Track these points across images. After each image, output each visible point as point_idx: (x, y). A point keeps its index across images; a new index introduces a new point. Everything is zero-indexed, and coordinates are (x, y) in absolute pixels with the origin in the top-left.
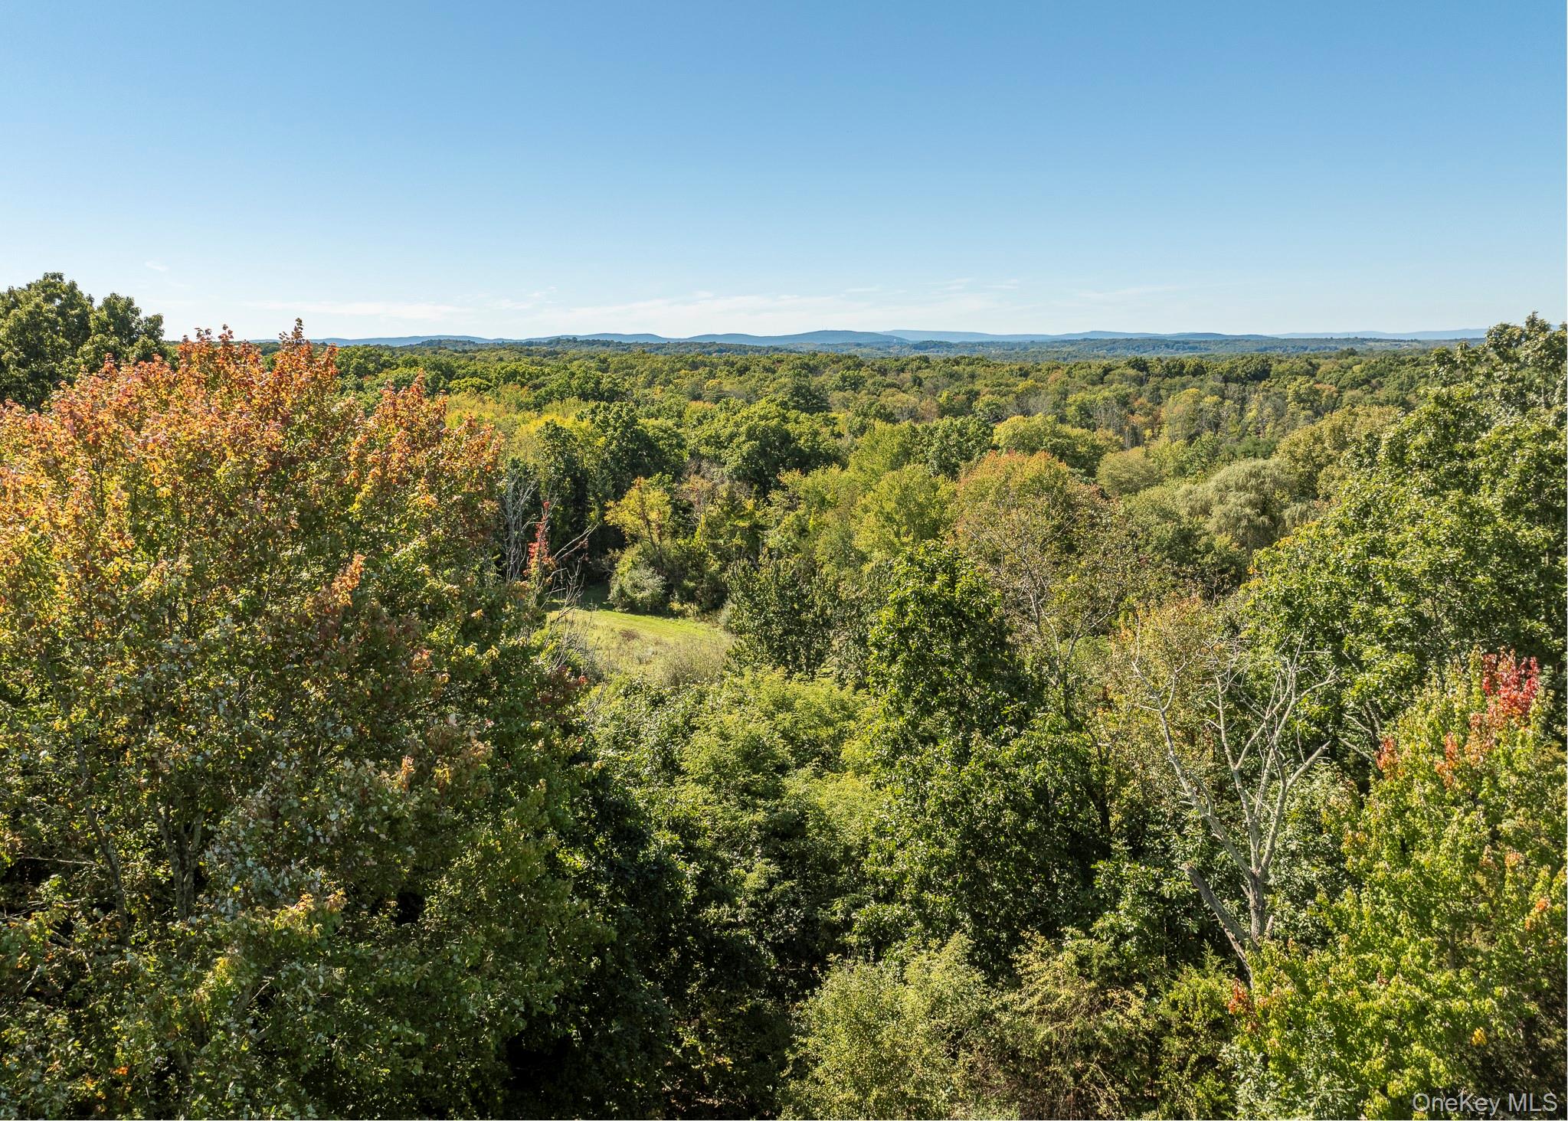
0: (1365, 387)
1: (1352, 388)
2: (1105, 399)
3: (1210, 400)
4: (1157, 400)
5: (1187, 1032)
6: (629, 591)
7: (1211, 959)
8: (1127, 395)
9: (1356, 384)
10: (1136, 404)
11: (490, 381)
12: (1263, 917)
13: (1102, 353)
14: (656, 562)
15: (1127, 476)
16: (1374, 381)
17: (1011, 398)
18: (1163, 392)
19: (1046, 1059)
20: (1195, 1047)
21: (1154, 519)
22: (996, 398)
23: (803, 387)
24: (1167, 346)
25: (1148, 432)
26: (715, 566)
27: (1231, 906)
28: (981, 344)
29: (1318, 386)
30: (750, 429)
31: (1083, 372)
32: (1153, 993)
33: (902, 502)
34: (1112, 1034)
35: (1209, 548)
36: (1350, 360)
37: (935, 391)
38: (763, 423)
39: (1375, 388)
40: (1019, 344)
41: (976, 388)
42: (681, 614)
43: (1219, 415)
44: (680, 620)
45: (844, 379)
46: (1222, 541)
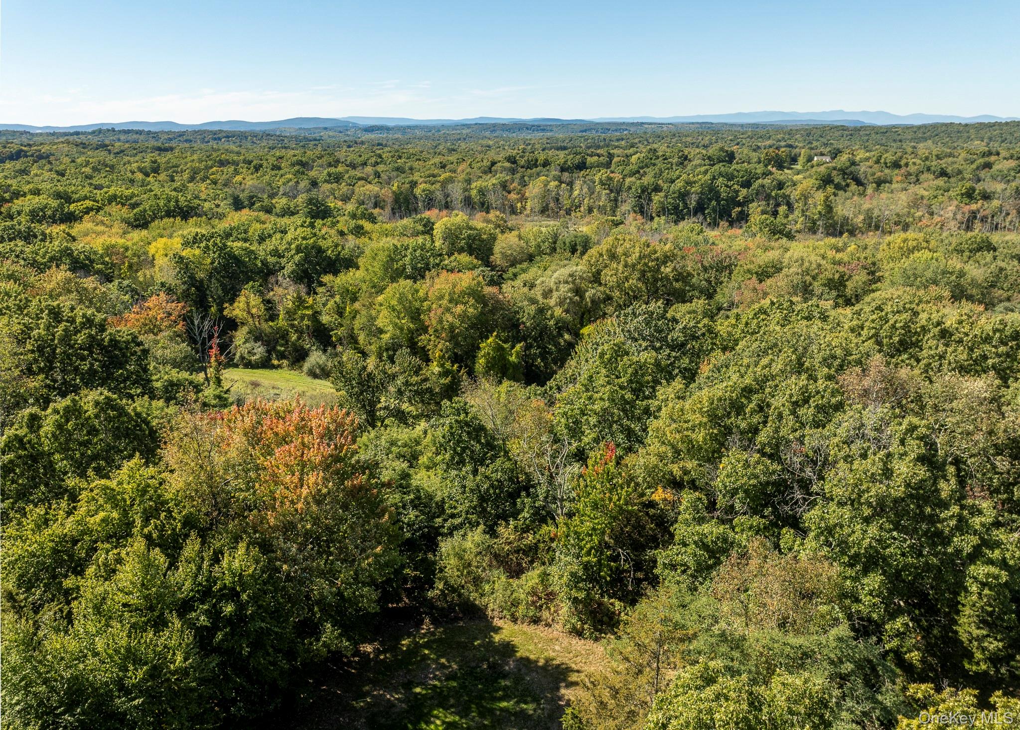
0: (637, 175)
1: (630, 176)
2: (493, 185)
3: (553, 184)
4: (524, 184)
5: (544, 541)
6: (246, 356)
7: (550, 522)
8: (506, 181)
9: (632, 174)
10: (512, 187)
11: (97, 202)
12: (562, 509)
13: (487, 134)
14: (257, 336)
15: (509, 252)
16: (641, 171)
17: (438, 186)
18: (526, 178)
19: (508, 555)
20: (546, 545)
21: (526, 303)
22: (428, 186)
23: (313, 199)
24: (527, 129)
25: (519, 205)
26: (294, 337)
27: (554, 506)
28: (409, 127)
29: (612, 175)
30: (297, 246)
31: (479, 164)
32: (535, 533)
33: (400, 301)
34: (525, 545)
35: (552, 316)
36: (632, 151)
37: (389, 182)
38: (304, 242)
39: (642, 176)
40: (434, 127)
41: (415, 179)
42: (279, 367)
43: (558, 194)
44: (280, 371)
45: (329, 175)
46: (558, 312)
